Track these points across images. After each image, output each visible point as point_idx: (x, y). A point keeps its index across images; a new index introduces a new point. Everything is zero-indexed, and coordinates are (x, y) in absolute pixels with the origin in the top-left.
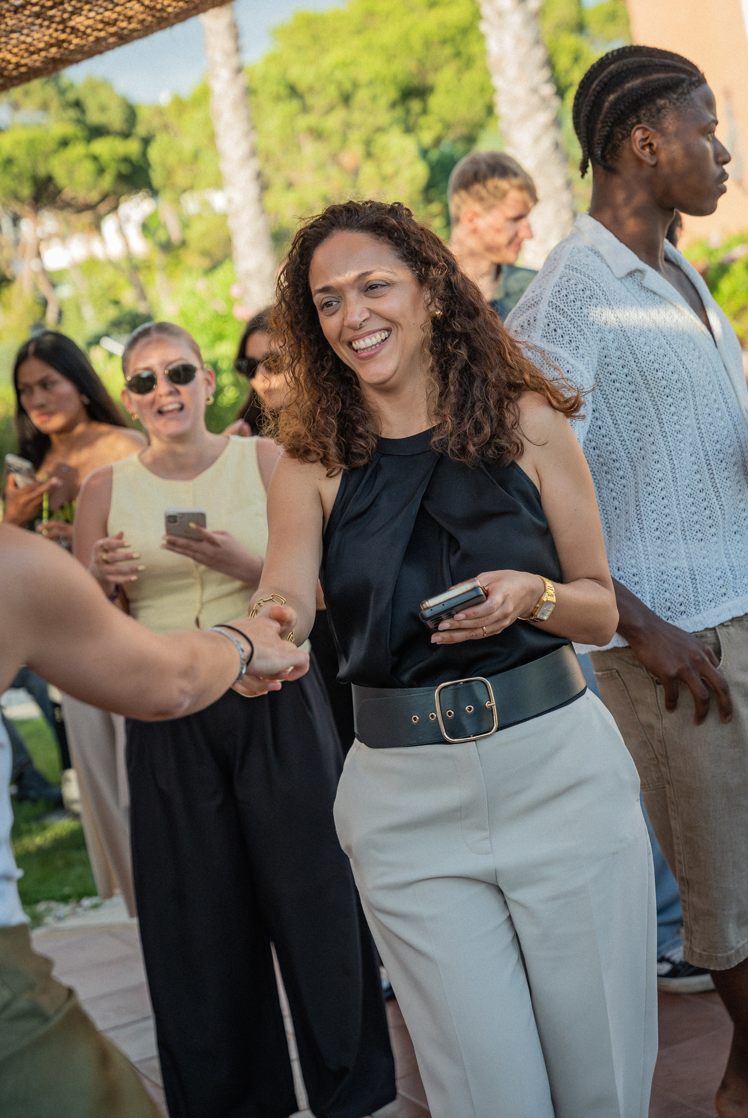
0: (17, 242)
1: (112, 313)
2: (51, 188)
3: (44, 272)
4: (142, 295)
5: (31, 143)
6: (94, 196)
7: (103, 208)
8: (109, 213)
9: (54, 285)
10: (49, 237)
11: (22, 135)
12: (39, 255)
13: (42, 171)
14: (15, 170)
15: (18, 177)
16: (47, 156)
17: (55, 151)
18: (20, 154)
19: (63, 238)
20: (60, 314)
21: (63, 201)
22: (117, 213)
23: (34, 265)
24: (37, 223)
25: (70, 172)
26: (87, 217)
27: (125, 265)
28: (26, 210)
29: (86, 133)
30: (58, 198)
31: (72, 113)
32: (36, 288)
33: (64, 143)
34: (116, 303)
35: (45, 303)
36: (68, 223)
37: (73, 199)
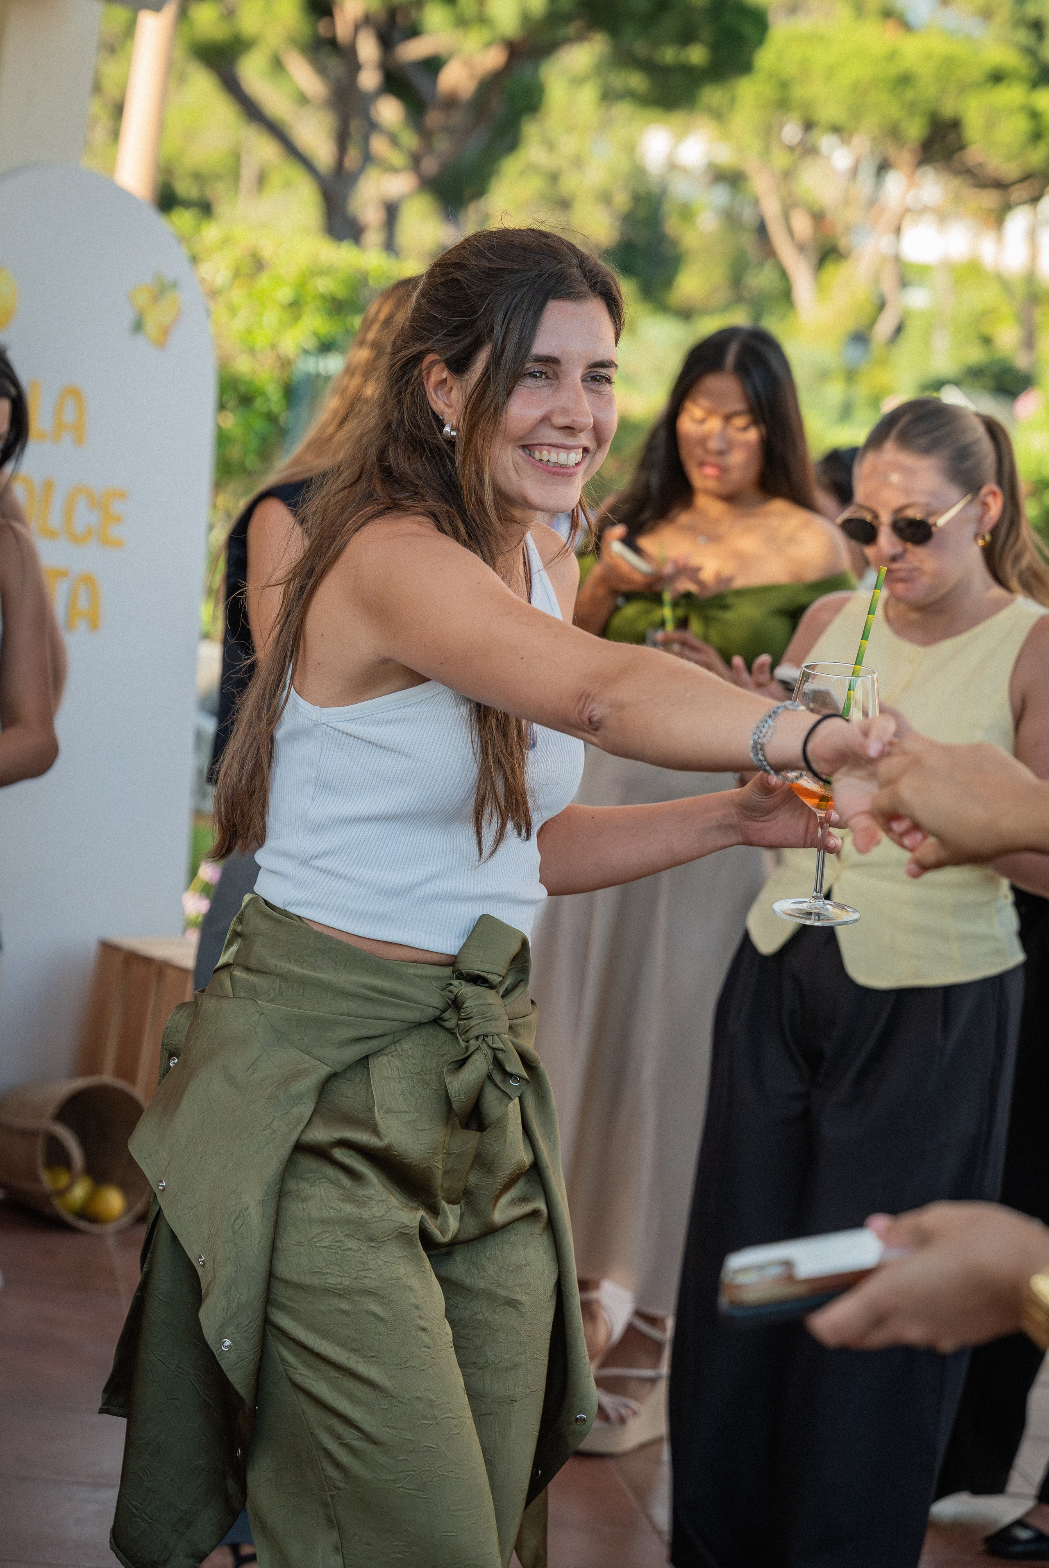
0: (873, 202)
1: (975, 355)
2: (952, 137)
3: (897, 259)
4: (1029, 341)
5: (949, 63)
6: (1011, 170)
7: (1018, 193)
8: (1025, 202)
9: (904, 283)
10: (925, 210)
11: (939, 45)
12: (898, 231)
13: (948, 109)
14: (910, 95)
15: (911, 108)
16: (963, 88)
17: (977, 86)
18: (926, 72)
19: (942, 217)
20: (899, 329)
21: (962, 163)
22: (1035, 208)
23: (883, 243)
24: (912, 184)
25: (991, 124)
26: (990, 199)
27: (1020, 290)
28: (905, 157)
29: (1034, 72)
30: (956, 157)
31: (1023, 36)
32: (876, 279)
33: (997, 77)
34: (987, 341)
35: (881, 306)
36: (957, 199)
37: (981, 165)
